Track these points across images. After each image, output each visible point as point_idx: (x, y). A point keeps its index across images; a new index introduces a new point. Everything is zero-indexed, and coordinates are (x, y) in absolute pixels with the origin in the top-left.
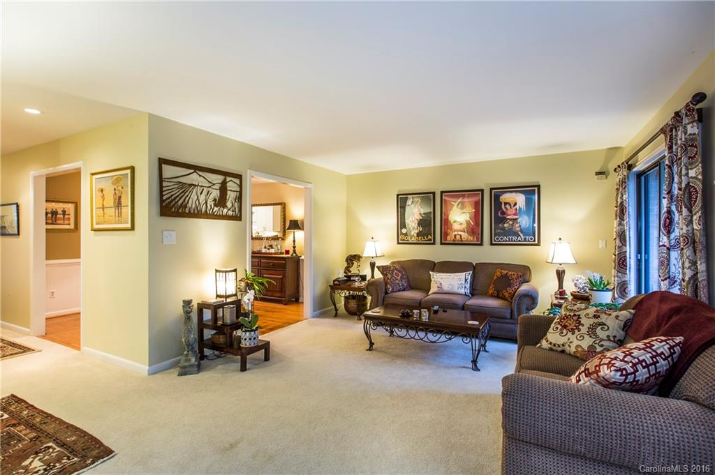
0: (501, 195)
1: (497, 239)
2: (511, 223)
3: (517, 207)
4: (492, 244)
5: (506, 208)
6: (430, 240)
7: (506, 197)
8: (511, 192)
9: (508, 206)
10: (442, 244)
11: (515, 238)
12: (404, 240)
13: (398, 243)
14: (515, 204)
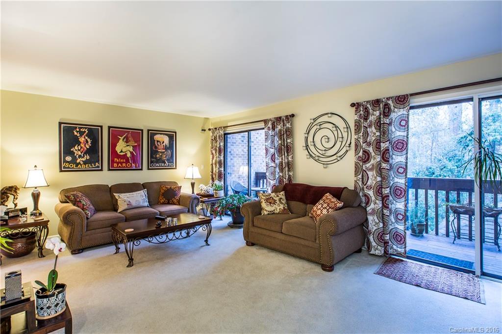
0: (155, 135)
1: (152, 165)
2: (161, 154)
3: (164, 144)
4: (149, 169)
5: (158, 144)
6: (98, 167)
7: (157, 137)
8: (161, 134)
9: (159, 143)
10: (109, 170)
11: (163, 165)
12: (69, 168)
13: (61, 171)
14: (163, 142)
